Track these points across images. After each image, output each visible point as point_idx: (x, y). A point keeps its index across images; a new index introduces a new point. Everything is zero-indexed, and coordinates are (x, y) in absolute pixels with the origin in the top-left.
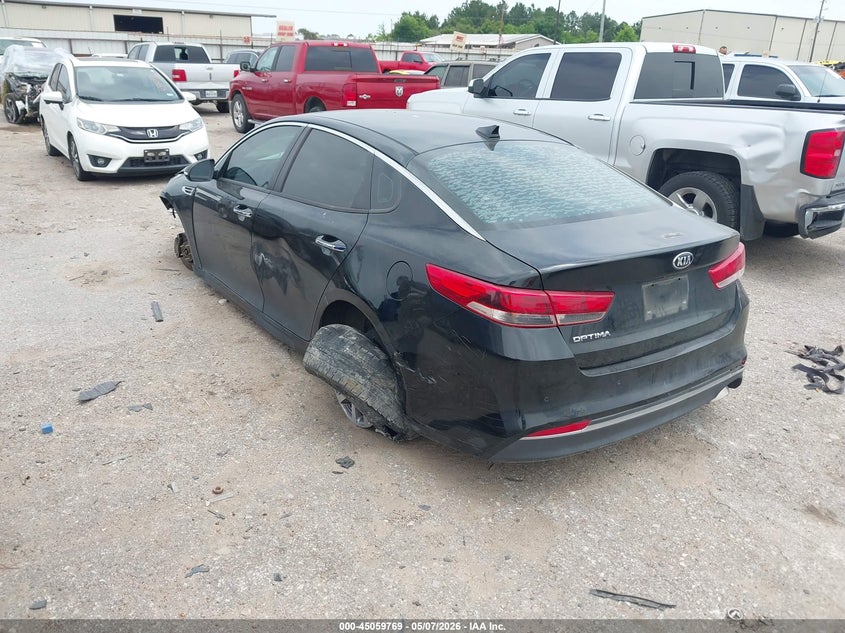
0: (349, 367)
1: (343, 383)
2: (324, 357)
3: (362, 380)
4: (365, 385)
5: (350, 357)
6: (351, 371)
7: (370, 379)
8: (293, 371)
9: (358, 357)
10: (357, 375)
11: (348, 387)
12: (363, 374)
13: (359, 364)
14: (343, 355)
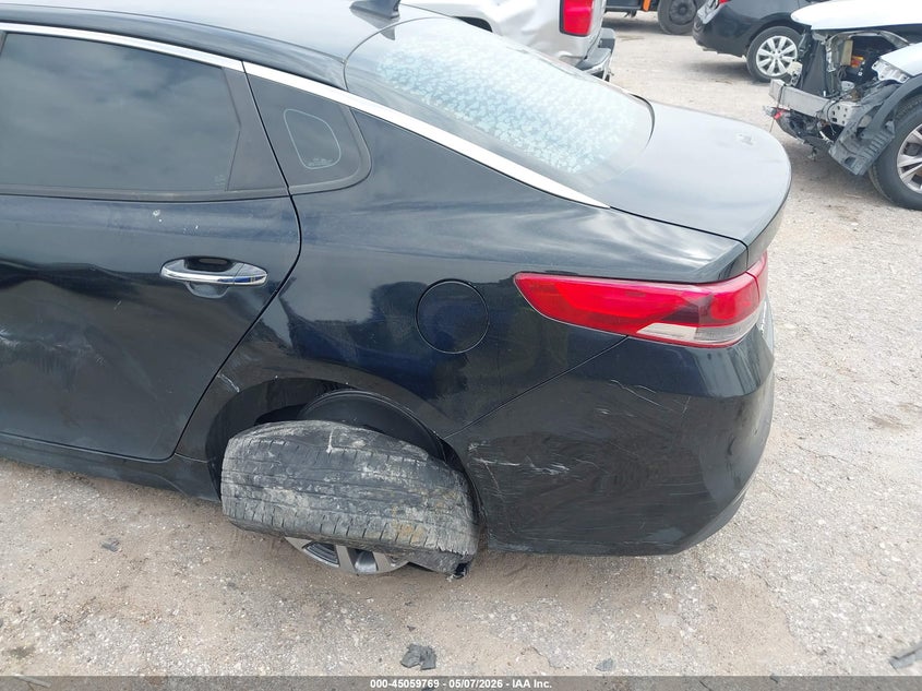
0: (387, 500)
1: (390, 536)
2: (323, 502)
3: (420, 515)
4: (427, 520)
5: (380, 483)
6: (396, 509)
7: (429, 506)
8: (134, 519)
9: (393, 476)
10: (408, 510)
11: (403, 539)
12: (415, 502)
13: (400, 488)
14: (364, 484)
